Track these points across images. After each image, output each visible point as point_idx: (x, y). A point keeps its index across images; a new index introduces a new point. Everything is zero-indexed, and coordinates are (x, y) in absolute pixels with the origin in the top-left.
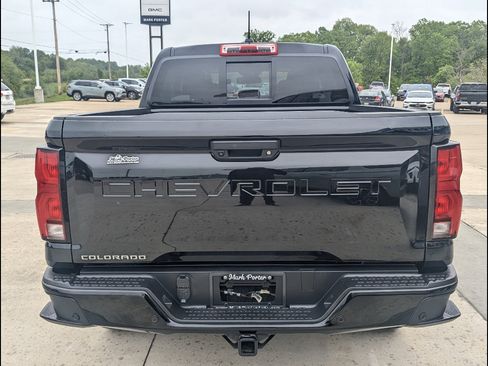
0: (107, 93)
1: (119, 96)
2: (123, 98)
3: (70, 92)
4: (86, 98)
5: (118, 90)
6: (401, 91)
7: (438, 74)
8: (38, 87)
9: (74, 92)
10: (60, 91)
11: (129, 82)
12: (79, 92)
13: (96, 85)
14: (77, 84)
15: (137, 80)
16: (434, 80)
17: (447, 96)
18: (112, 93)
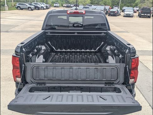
0: (29, 7)
1: (33, 9)
2: (34, 9)
3: (17, 7)
4: (22, 9)
5: (32, 7)
6: (123, 9)
7: (135, 3)
8: (6, 5)
9: (18, 7)
10: (13, 6)
11: (36, 4)
12: (20, 7)
13: (25, 5)
14: (19, 4)
15: (38, 3)
16: (134, 5)
17: (138, 11)
18: (30, 8)
